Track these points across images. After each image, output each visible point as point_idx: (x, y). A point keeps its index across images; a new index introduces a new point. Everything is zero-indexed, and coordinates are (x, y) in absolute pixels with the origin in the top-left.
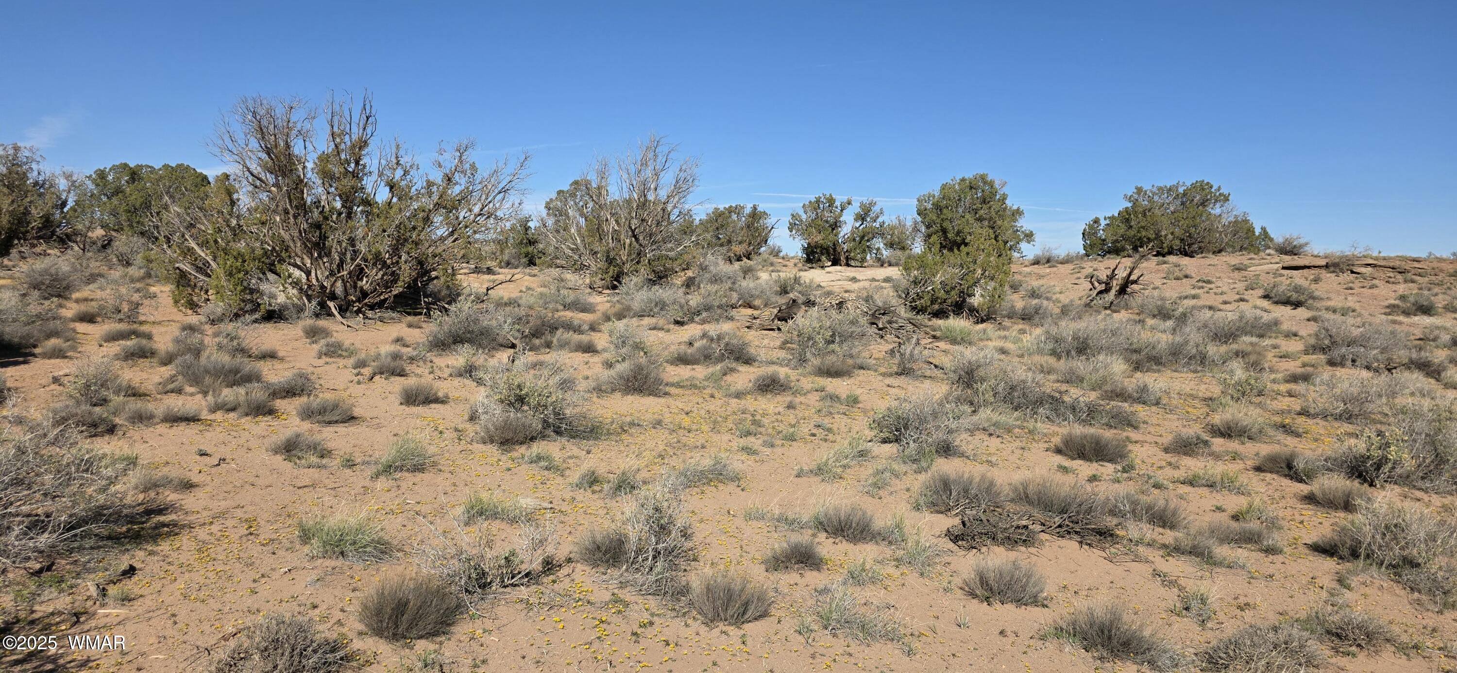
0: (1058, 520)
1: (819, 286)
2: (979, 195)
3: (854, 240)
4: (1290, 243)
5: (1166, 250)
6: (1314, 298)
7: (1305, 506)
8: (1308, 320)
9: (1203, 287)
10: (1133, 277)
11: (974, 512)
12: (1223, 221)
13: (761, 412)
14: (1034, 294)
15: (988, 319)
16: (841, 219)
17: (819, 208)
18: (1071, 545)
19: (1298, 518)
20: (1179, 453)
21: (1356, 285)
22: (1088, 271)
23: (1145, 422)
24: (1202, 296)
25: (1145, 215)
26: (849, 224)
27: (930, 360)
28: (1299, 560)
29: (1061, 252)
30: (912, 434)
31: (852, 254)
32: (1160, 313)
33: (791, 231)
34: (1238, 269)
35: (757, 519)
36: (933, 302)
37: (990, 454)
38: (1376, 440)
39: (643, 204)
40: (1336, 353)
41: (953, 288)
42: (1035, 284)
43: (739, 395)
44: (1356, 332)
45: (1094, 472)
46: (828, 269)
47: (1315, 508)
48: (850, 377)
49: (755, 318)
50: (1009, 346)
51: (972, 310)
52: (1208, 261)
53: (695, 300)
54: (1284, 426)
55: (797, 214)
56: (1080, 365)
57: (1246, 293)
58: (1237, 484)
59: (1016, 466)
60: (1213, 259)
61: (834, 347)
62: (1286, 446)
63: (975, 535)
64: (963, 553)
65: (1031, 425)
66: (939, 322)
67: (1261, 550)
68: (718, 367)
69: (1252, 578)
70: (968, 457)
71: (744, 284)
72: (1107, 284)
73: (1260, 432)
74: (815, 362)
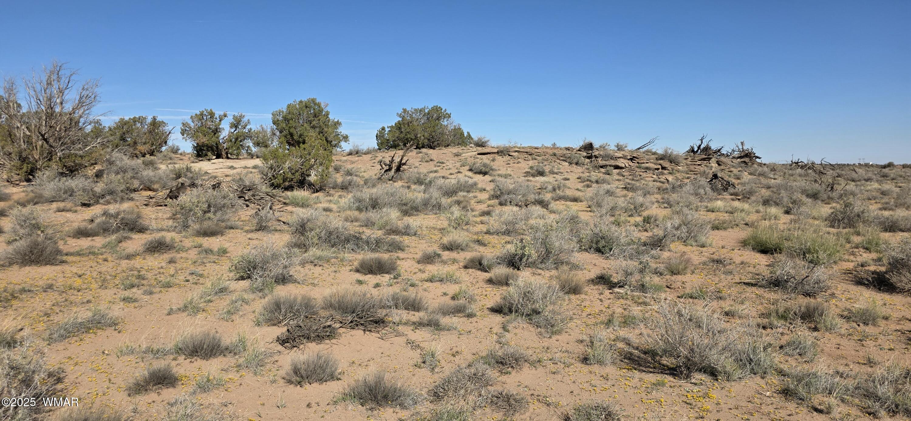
0: (350, 318)
1: (206, 173)
2: (312, 111)
3: (231, 141)
4: (481, 141)
5: (421, 145)
6: (492, 170)
7: (488, 286)
8: (490, 182)
9: (440, 166)
10: (403, 161)
11: (295, 322)
12: (449, 128)
13: (147, 268)
14: (349, 173)
15: (320, 190)
16: (220, 127)
17: (203, 119)
18: (358, 333)
19: (485, 293)
20: (425, 263)
21: (511, 162)
22: (380, 158)
23: (408, 246)
24: (440, 171)
25: (409, 126)
26: (226, 131)
27: (280, 219)
28: (485, 319)
29: (364, 147)
30: (258, 272)
31: (230, 151)
32: (418, 181)
33: (183, 135)
34: (457, 155)
35: (128, 354)
36: (284, 180)
37: (314, 278)
38: (519, 244)
39: (51, 115)
40: (502, 199)
41: (297, 171)
42: (349, 166)
43: (129, 257)
44: (511, 187)
45: (377, 282)
46: (213, 161)
47: (492, 286)
48: (222, 235)
49: (151, 198)
50: (333, 207)
51: (311, 185)
52: (442, 151)
53: (99, 188)
54: (478, 241)
55: (187, 123)
56: (373, 215)
57: (461, 168)
58: (454, 277)
59: (330, 283)
60: (445, 150)
61: (210, 215)
62: (479, 252)
63: (295, 338)
64: (288, 351)
65: (341, 255)
66: (289, 193)
67: (465, 316)
68: (114, 237)
69: (460, 334)
70: (299, 283)
71: (145, 173)
72: (390, 166)
73: (467, 246)
74: (195, 227)
